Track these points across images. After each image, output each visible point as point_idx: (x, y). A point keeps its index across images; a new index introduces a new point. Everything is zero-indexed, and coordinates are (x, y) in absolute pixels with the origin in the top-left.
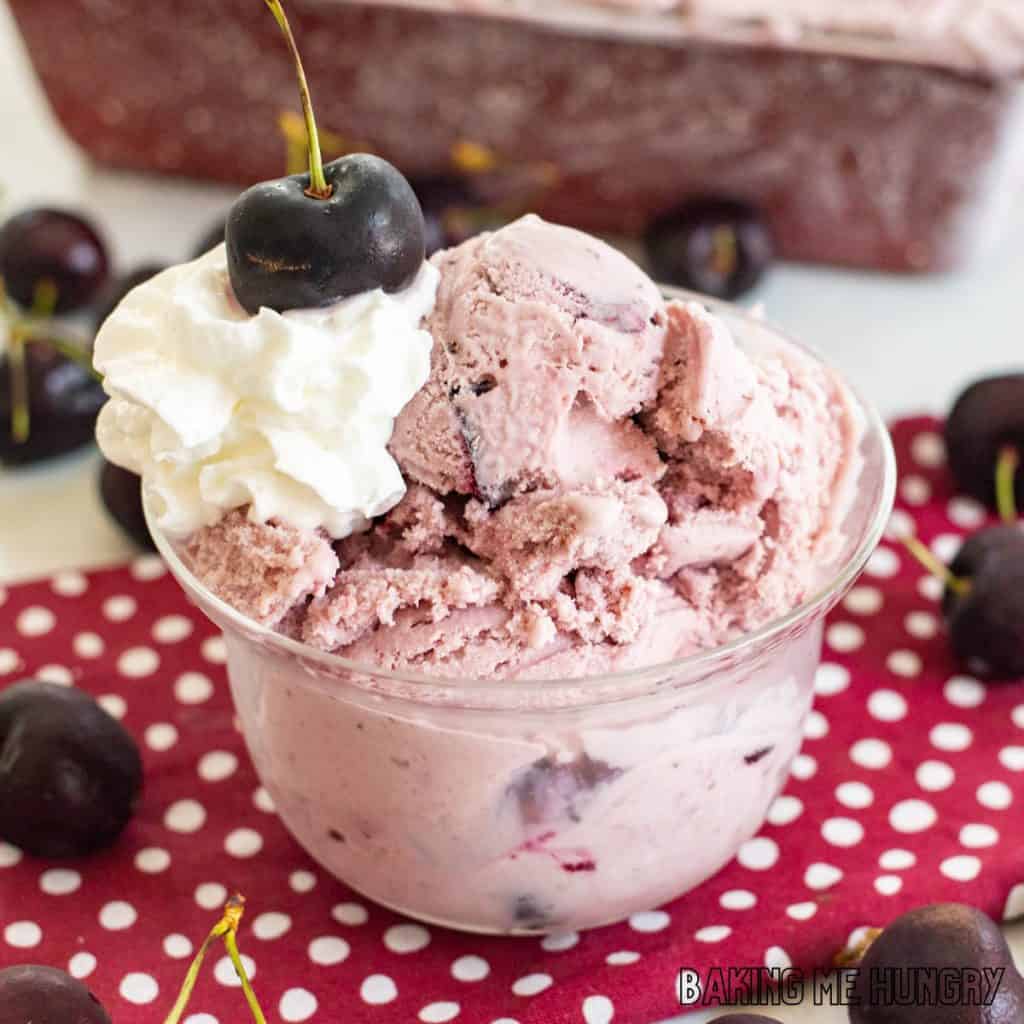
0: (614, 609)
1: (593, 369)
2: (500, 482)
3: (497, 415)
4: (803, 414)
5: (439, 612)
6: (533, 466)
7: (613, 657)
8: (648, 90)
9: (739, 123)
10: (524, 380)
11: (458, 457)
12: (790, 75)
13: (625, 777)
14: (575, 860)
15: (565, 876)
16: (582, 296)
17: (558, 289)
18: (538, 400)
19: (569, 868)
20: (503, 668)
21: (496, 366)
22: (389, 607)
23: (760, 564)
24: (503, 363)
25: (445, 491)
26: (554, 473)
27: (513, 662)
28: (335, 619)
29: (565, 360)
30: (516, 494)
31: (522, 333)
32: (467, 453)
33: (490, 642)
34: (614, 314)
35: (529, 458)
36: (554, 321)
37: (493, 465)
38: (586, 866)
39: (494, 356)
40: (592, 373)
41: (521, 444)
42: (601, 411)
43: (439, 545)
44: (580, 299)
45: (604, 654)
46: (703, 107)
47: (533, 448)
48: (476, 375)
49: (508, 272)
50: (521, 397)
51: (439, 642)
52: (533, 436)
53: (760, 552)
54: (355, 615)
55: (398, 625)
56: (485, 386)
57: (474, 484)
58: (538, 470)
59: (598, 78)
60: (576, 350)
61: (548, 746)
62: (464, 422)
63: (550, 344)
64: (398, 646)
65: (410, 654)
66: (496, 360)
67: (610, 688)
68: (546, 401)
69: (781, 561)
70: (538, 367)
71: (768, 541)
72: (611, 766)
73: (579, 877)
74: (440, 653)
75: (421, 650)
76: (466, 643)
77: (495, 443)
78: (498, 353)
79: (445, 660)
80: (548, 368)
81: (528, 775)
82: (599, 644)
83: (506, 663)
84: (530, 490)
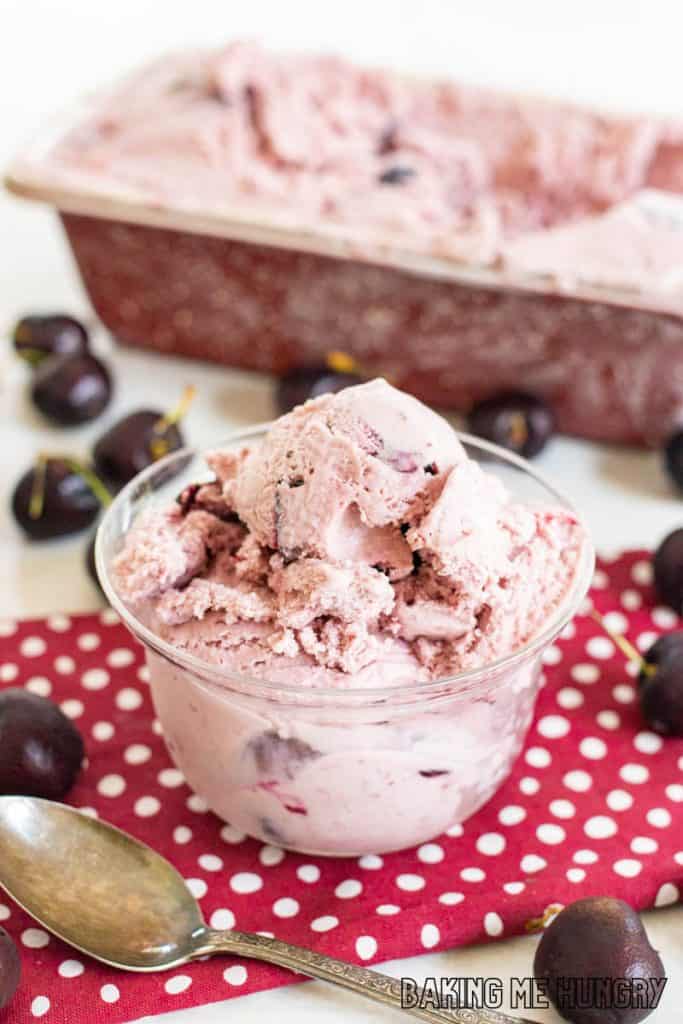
0: (341, 647)
1: (367, 490)
2: (291, 547)
3: (297, 503)
4: (534, 554)
5: (230, 619)
6: (311, 541)
7: (337, 679)
8: (477, 317)
9: (535, 343)
10: (320, 484)
11: (271, 524)
12: (571, 313)
13: (323, 759)
14: (293, 804)
15: (287, 813)
16: (381, 441)
17: (366, 433)
18: (324, 500)
19: (289, 808)
20: (260, 666)
21: (307, 472)
22: (202, 606)
23: (468, 645)
24: (312, 471)
25: (263, 544)
26: (324, 550)
27: (268, 663)
28: (169, 605)
29: (351, 479)
30: (300, 557)
31: (329, 454)
32: (276, 522)
33: (256, 647)
34: (395, 457)
35: (310, 535)
36: (351, 452)
37: (287, 535)
38: (301, 811)
39: (308, 465)
40: (365, 492)
41: (307, 525)
42: (363, 518)
43: (256, 578)
44: (378, 443)
45: (331, 675)
46: (512, 330)
47: (314, 530)
48: (294, 474)
49: (339, 415)
50: (314, 495)
51: (225, 637)
52: (315, 523)
53: (469, 639)
54: (182, 606)
55: (205, 620)
56: (297, 482)
57: (276, 544)
58: (314, 545)
59: (443, 307)
60: (358, 473)
61: (273, 724)
62: (278, 502)
63: (344, 466)
64: (202, 634)
65: (208, 640)
66: (309, 467)
67: (327, 698)
68: (329, 502)
69: (482, 647)
70: (331, 479)
71: (478, 632)
72: (314, 748)
73: (296, 817)
74: (224, 644)
75: (215, 639)
76: (241, 643)
77: (292, 521)
78: (310, 464)
79: (227, 649)
80: (337, 481)
81: (260, 738)
82: (331, 668)
83: (264, 662)
84: (309, 556)
